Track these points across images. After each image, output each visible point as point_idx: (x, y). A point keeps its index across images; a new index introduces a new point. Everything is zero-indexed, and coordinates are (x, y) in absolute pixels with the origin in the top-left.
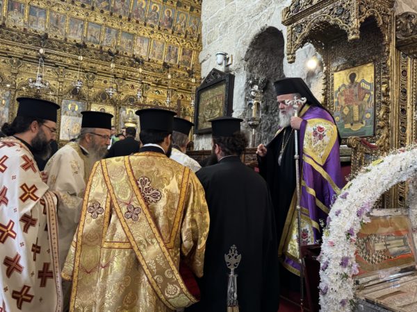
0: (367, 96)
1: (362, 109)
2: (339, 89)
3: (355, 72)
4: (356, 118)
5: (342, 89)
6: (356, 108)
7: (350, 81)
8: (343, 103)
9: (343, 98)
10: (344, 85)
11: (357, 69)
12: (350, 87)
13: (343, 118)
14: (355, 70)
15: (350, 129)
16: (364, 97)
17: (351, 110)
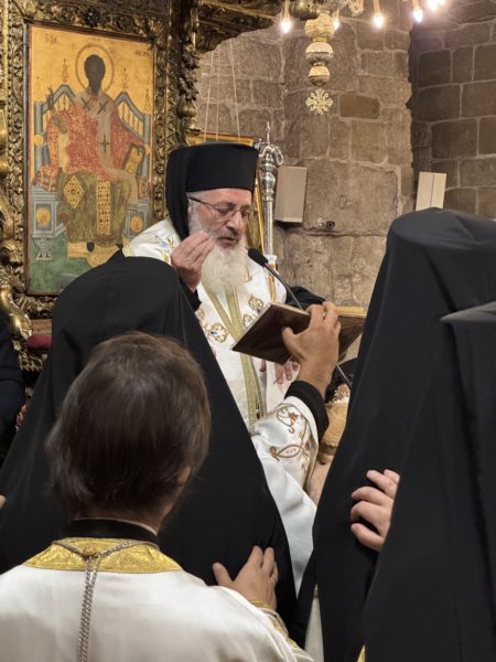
0: (135, 156)
1: (122, 198)
2: (51, 100)
3: (101, 54)
4: (105, 227)
5: (62, 104)
6: (103, 189)
7: (86, 82)
8: (64, 160)
9: (63, 141)
10: (67, 91)
11: (104, 42)
12: (86, 105)
13: (62, 218)
14: (102, 46)
15: (85, 261)
16: (127, 158)
17: (89, 194)
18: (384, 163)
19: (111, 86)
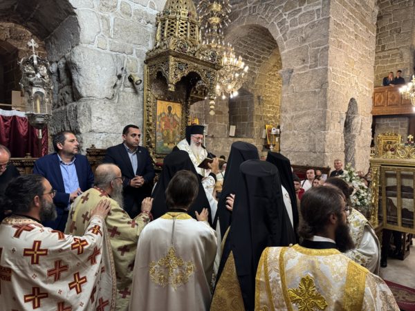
0: (177, 126)
1: (175, 134)
3: (171, 106)
7: (168, 111)
8: (163, 127)
10: (164, 113)
11: (171, 103)
12: (168, 116)
14: (171, 104)
15: (167, 147)
18: (223, 124)
19: (173, 112)
